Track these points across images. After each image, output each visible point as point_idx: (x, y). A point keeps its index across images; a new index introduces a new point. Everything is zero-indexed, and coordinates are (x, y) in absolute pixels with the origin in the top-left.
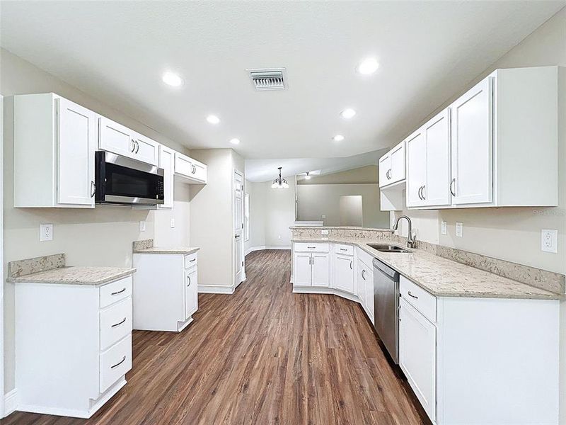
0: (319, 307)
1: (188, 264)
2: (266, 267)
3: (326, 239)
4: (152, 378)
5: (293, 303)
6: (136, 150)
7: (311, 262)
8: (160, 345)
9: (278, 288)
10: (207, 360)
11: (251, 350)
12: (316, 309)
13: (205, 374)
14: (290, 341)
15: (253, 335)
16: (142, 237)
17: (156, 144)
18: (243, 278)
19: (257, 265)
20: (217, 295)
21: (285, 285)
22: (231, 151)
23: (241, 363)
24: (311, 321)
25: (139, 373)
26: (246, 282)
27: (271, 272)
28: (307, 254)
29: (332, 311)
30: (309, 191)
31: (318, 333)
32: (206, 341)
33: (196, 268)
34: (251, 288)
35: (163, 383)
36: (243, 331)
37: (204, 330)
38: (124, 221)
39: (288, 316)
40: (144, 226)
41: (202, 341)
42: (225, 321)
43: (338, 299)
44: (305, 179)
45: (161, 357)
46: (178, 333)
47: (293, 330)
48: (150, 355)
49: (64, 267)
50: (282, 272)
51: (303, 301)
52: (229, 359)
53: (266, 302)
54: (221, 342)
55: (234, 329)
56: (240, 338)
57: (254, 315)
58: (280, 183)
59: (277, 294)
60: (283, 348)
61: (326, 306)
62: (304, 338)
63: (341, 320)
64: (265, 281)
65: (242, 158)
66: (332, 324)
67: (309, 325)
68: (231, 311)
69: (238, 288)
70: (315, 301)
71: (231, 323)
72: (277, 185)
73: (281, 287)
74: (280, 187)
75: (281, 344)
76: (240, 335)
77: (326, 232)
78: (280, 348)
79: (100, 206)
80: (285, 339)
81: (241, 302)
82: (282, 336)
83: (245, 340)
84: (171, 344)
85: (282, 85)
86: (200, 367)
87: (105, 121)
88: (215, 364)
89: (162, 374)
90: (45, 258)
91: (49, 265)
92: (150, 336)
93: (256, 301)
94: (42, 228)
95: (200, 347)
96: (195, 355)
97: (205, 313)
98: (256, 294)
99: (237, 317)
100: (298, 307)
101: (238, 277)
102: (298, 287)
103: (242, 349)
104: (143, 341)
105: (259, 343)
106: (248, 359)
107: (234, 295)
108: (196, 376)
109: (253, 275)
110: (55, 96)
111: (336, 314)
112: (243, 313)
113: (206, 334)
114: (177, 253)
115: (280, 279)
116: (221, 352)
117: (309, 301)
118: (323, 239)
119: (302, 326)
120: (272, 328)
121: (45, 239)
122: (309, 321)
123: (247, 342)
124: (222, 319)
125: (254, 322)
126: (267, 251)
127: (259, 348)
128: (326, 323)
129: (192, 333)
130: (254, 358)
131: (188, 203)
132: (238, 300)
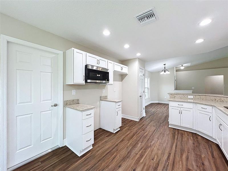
0: (185, 139)
1: (117, 107)
2: (157, 111)
3: (192, 101)
4: (100, 149)
5: (168, 133)
6: (98, 63)
7: (181, 113)
8: (106, 136)
9: (161, 123)
10: (121, 149)
11: (141, 152)
12: (182, 139)
13: (118, 156)
14: (163, 153)
15: (143, 144)
16: (103, 95)
17: (106, 60)
18: (144, 115)
19: (152, 110)
20: (132, 120)
21: (165, 122)
22: (137, 59)
23: (135, 156)
24: (178, 146)
25: (97, 145)
26: (145, 117)
27: (159, 114)
28: (177, 108)
29: (194, 144)
30: (183, 74)
31: (182, 155)
32: (123, 140)
33: (121, 109)
34: (147, 120)
35: (103, 153)
36: (139, 140)
37: (123, 135)
38: (97, 89)
39: (164, 139)
40: (104, 91)
41: (121, 140)
42: (132, 134)
43: (199, 138)
44: (180, 69)
45: (105, 142)
46: (113, 133)
47: (165, 148)
48: (102, 139)
49: (78, 103)
50: (165, 115)
51: (175, 133)
52: (129, 152)
53: (153, 128)
54: (128, 143)
55: (135, 138)
56: (137, 143)
57: (146, 134)
58: (165, 71)
59: (160, 126)
60: (158, 156)
61: (189, 139)
62: (171, 155)
63: (200, 152)
64: (155, 118)
65: (143, 62)
66: (193, 153)
67: (176, 148)
68: (136, 129)
69: (141, 119)
70: (182, 135)
71: (134, 135)
72: (163, 73)
73: (163, 122)
74: (164, 73)
75: (157, 154)
76: (137, 142)
77: (192, 97)
78: (156, 156)
79: (87, 83)
80: (160, 152)
81: (141, 126)
82: (158, 149)
83: (139, 145)
84: (110, 137)
85: (154, 18)
86: (117, 151)
87: (88, 54)
88: (124, 152)
89: (104, 149)
90: (73, 100)
91: (74, 102)
92: (104, 132)
93: (148, 127)
94: (73, 91)
95: (120, 142)
96: (117, 145)
97: (125, 128)
98: (149, 124)
99: (138, 133)
100: (171, 135)
101: (141, 114)
102: (172, 125)
103: (137, 149)
104: (102, 133)
105: (146, 149)
106: (138, 156)
107: (139, 122)
108: (115, 155)
109: (149, 114)
110: (73, 49)
111: (196, 147)
112: (141, 132)
113: (123, 137)
114: (113, 102)
115: (163, 118)
116: (127, 147)
117: (178, 134)
118: (189, 101)
119: (172, 147)
120: (154, 143)
121: (74, 94)
122: (176, 146)
123: (140, 146)
124: (131, 132)
125: (145, 137)
126: (159, 104)
127: (145, 152)
128: (188, 150)
129: (118, 135)
130: (141, 156)
131: (121, 82)
132: (140, 125)
